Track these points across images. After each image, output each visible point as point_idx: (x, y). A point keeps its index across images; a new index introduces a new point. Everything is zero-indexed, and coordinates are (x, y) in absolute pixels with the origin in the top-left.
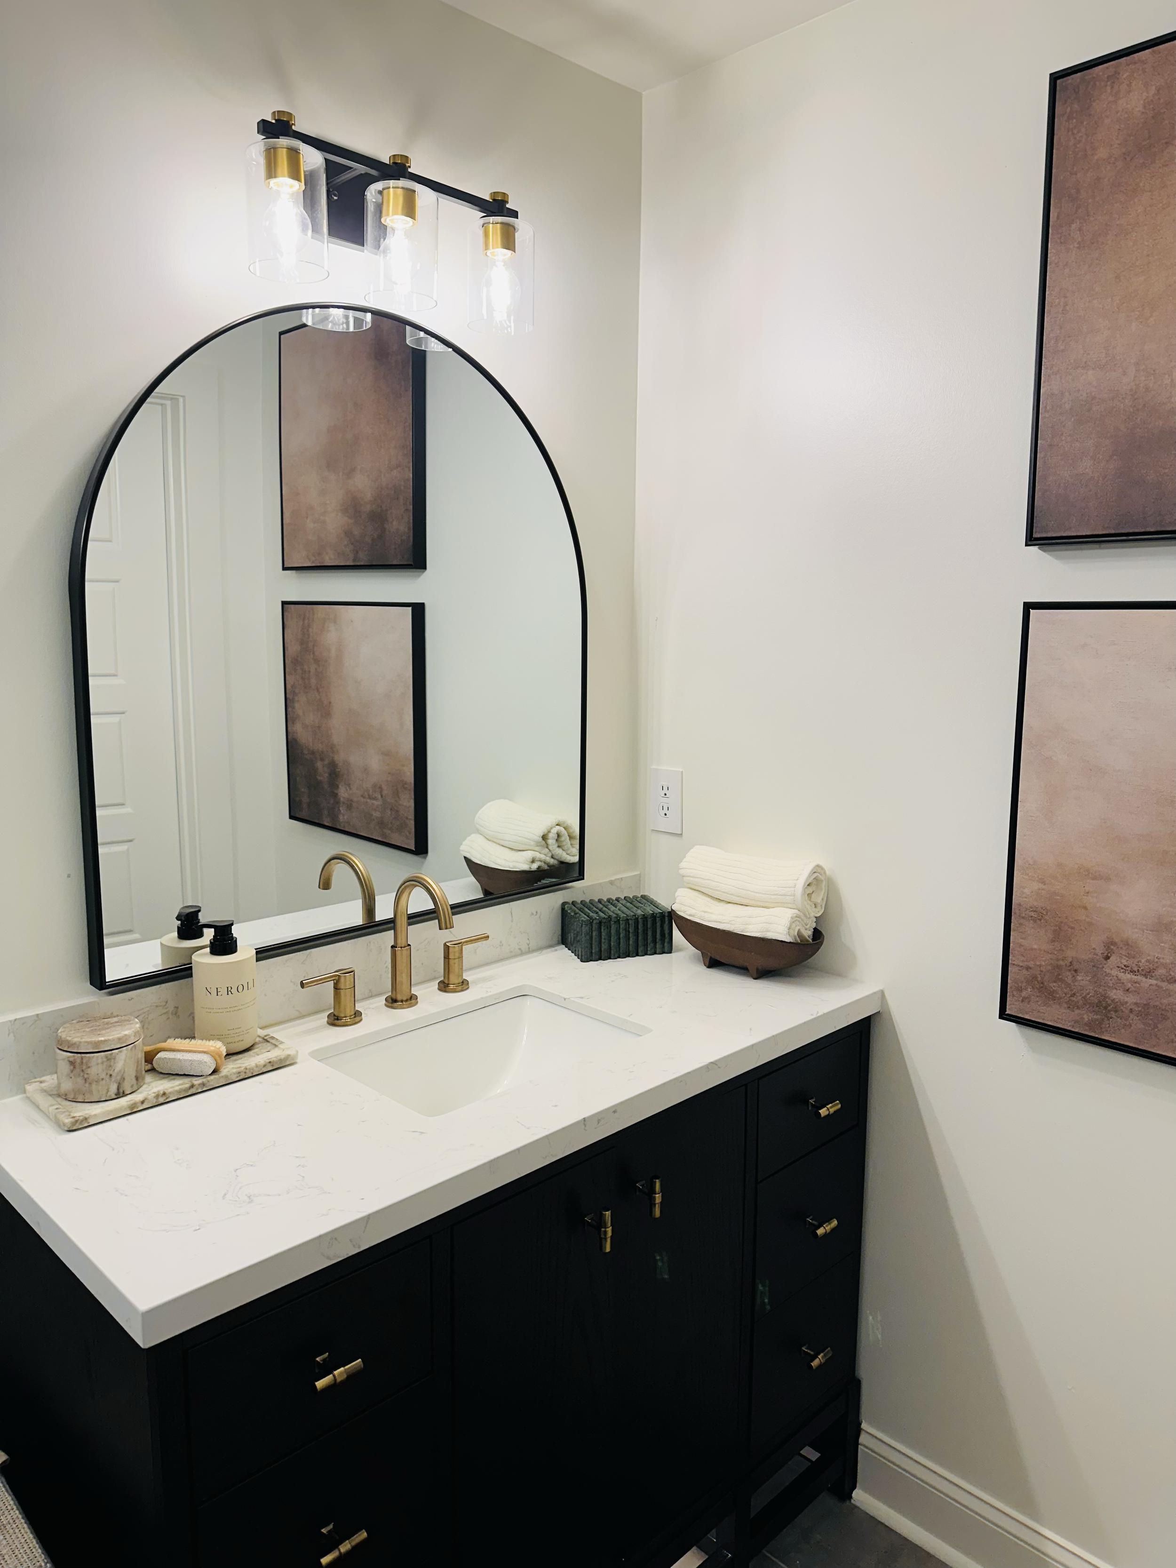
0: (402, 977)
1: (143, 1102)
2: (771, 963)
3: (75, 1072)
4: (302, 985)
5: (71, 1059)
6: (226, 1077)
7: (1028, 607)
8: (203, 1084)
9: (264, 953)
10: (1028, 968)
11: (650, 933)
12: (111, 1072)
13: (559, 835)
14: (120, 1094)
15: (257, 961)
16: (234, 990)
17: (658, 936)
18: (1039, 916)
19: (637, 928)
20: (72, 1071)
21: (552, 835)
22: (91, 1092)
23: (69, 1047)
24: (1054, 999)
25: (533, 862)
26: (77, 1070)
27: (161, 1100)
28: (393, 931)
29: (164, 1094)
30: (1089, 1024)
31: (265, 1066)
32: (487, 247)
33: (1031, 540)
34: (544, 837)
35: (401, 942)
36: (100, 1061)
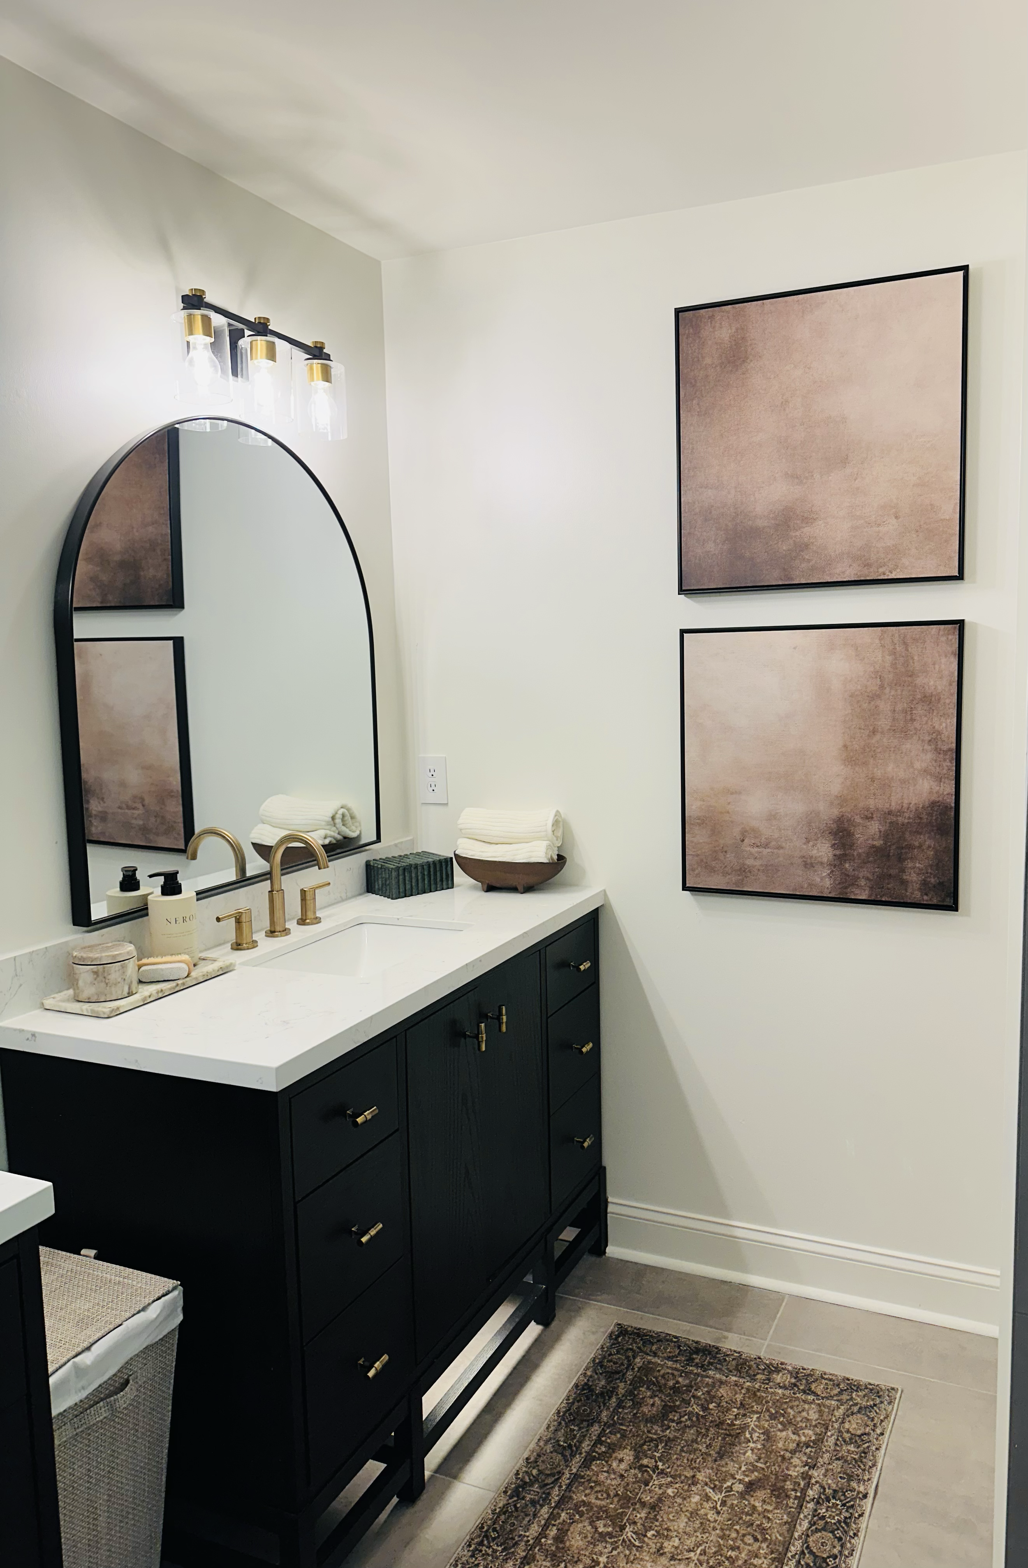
0: (278, 914)
1: (150, 996)
2: (531, 880)
3: (98, 979)
4: (218, 919)
5: (95, 970)
6: (196, 978)
7: (683, 632)
8: (183, 984)
9: (202, 894)
10: (698, 855)
11: (438, 874)
12: (124, 977)
13: (343, 815)
14: (130, 994)
15: (197, 900)
16: (187, 919)
17: (444, 876)
18: (702, 822)
19: (429, 871)
20: (95, 979)
21: (339, 816)
22: (111, 994)
23: (92, 961)
24: (715, 871)
25: (325, 838)
26: (101, 978)
27: (160, 995)
28: (269, 881)
29: (162, 991)
30: (736, 884)
31: (218, 971)
32: (312, 380)
33: (681, 591)
34: (333, 818)
35: (276, 887)
36: (117, 969)
